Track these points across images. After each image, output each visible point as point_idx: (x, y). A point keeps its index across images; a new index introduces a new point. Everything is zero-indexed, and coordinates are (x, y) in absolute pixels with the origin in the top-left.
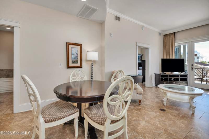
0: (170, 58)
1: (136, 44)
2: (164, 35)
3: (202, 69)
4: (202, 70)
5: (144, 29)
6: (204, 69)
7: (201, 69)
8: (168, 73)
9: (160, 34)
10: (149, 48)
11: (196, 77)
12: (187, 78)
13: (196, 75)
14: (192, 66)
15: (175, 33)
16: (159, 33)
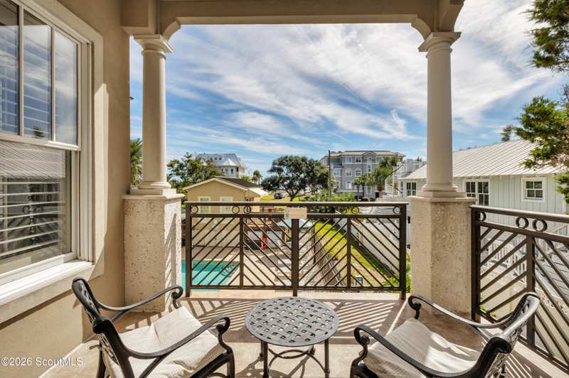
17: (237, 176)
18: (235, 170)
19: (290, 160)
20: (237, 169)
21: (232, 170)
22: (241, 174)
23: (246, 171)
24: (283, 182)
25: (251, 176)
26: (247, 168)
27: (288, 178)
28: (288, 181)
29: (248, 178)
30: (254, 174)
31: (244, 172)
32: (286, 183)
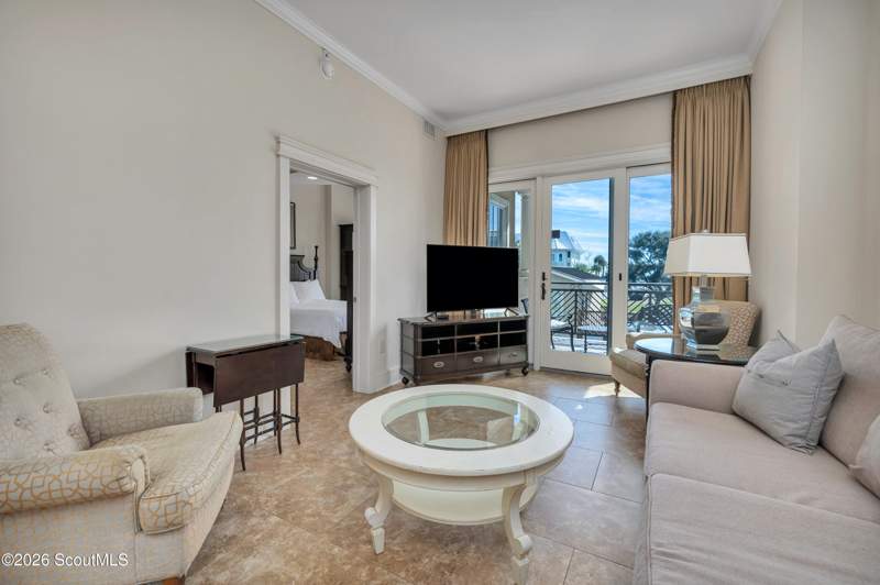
0: (470, 244)
1: (274, 142)
2: (449, 138)
3: (576, 291)
4: (576, 295)
5: (330, 68)
6: (581, 291)
7: (572, 290)
8: (460, 313)
9: (429, 128)
10: (369, 185)
11: (555, 323)
12: (525, 335)
13: (556, 315)
14: (544, 279)
15: (487, 130)
16: (426, 123)
17: (569, 264)
18: (565, 255)
19: (655, 239)
20: (569, 253)
21: (561, 256)
22: (574, 262)
23: (582, 256)
24: (642, 273)
25: (590, 263)
26: (583, 252)
27: (653, 267)
28: (652, 272)
29: (584, 266)
30: (596, 261)
31: (579, 258)
32: (647, 274)
